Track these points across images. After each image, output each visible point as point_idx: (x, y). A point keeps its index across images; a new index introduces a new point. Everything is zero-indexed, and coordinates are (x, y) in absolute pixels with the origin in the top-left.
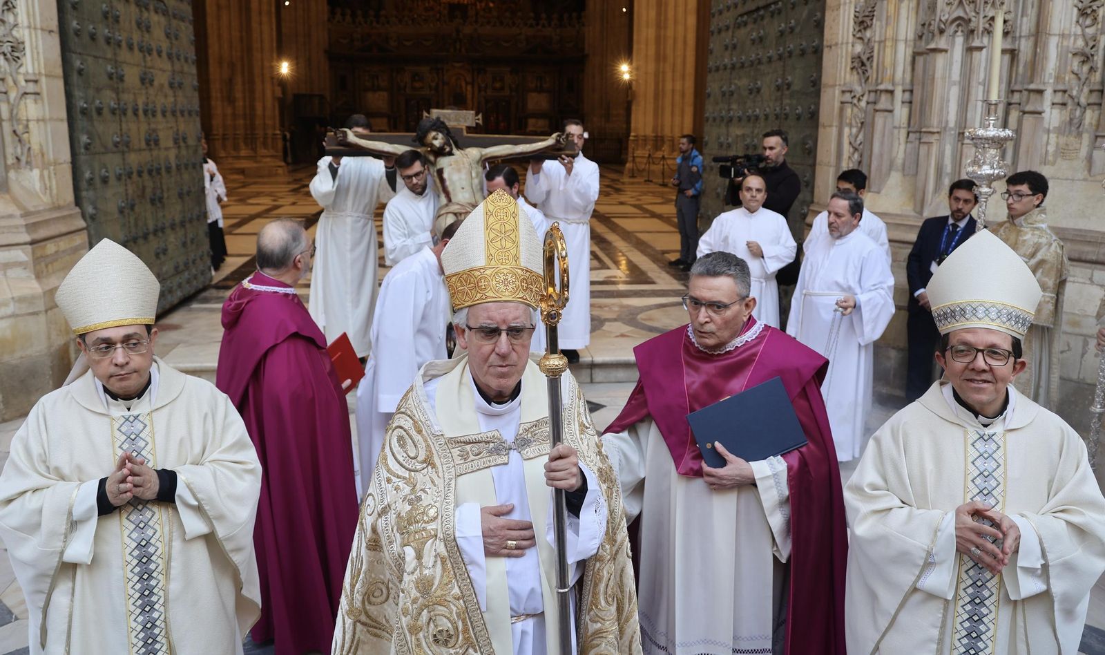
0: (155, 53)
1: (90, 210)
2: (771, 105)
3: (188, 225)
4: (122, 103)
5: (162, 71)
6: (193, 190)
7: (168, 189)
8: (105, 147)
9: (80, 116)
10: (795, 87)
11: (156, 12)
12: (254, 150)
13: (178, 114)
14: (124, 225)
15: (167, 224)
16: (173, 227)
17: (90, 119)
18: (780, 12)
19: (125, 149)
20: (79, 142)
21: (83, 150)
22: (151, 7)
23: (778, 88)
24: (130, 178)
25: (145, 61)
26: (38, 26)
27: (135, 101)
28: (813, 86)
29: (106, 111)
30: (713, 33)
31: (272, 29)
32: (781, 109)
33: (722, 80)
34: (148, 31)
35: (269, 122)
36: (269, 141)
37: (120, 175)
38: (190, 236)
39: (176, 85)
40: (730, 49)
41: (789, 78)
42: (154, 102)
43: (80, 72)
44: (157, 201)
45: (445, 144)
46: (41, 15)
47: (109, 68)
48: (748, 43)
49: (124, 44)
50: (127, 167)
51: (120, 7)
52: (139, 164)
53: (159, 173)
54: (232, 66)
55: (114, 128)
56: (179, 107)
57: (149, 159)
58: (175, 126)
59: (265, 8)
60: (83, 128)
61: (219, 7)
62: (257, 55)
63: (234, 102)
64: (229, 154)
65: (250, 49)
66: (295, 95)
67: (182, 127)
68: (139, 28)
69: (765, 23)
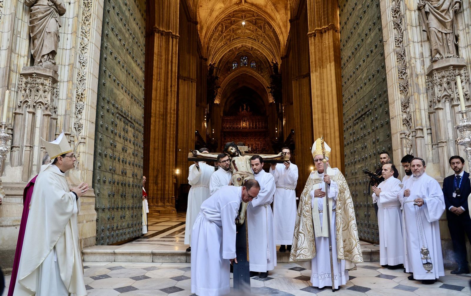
0: (128, 141)
1: (97, 191)
2: (372, 151)
3: (134, 209)
4: (114, 156)
5: (131, 149)
7: (128, 193)
8: (106, 170)
9: (98, 155)
10: (380, 140)
11: (131, 127)
12: (164, 203)
13: (135, 166)
14: (109, 202)
15: (126, 207)
16: (128, 208)
17: (102, 158)
18: (371, 113)
19: (114, 173)
20: (97, 165)
21: (98, 168)
22: (129, 125)
23: (374, 143)
24: (114, 184)
25: (124, 143)
26: (89, 120)
27: (119, 156)
28: (388, 137)
29: (108, 156)
30: (345, 131)
31: (174, 157)
32: (376, 151)
33: (350, 148)
34: (127, 133)
35: (171, 193)
36: (170, 200)
37: (111, 181)
38: (135, 214)
39: (135, 155)
40: (352, 134)
41: (378, 137)
42: (126, 159)
43: (101, 140)
44: (123, 196)
45: (236, 152)
46: (90, 116)
47: (111, 141)
48: (360, 129)
49: (117, 134)
50: (113, 180)
51: (118, 121)
52: (118, 180)
53: (125, 186)
54: (158, 171)
55: (110, 163)
56: (135, 163)
57: (122, 179)
58: (133, 169)
59: (171, 149)
60: (99, 160)
61: (155, 149)
62: (167, 167)
63: (158, 184)
64: (154, 204)
65: (165, 164)
66: (181, 184)
67: (136, 171)
68: (124, 131)
69: (365, 120)
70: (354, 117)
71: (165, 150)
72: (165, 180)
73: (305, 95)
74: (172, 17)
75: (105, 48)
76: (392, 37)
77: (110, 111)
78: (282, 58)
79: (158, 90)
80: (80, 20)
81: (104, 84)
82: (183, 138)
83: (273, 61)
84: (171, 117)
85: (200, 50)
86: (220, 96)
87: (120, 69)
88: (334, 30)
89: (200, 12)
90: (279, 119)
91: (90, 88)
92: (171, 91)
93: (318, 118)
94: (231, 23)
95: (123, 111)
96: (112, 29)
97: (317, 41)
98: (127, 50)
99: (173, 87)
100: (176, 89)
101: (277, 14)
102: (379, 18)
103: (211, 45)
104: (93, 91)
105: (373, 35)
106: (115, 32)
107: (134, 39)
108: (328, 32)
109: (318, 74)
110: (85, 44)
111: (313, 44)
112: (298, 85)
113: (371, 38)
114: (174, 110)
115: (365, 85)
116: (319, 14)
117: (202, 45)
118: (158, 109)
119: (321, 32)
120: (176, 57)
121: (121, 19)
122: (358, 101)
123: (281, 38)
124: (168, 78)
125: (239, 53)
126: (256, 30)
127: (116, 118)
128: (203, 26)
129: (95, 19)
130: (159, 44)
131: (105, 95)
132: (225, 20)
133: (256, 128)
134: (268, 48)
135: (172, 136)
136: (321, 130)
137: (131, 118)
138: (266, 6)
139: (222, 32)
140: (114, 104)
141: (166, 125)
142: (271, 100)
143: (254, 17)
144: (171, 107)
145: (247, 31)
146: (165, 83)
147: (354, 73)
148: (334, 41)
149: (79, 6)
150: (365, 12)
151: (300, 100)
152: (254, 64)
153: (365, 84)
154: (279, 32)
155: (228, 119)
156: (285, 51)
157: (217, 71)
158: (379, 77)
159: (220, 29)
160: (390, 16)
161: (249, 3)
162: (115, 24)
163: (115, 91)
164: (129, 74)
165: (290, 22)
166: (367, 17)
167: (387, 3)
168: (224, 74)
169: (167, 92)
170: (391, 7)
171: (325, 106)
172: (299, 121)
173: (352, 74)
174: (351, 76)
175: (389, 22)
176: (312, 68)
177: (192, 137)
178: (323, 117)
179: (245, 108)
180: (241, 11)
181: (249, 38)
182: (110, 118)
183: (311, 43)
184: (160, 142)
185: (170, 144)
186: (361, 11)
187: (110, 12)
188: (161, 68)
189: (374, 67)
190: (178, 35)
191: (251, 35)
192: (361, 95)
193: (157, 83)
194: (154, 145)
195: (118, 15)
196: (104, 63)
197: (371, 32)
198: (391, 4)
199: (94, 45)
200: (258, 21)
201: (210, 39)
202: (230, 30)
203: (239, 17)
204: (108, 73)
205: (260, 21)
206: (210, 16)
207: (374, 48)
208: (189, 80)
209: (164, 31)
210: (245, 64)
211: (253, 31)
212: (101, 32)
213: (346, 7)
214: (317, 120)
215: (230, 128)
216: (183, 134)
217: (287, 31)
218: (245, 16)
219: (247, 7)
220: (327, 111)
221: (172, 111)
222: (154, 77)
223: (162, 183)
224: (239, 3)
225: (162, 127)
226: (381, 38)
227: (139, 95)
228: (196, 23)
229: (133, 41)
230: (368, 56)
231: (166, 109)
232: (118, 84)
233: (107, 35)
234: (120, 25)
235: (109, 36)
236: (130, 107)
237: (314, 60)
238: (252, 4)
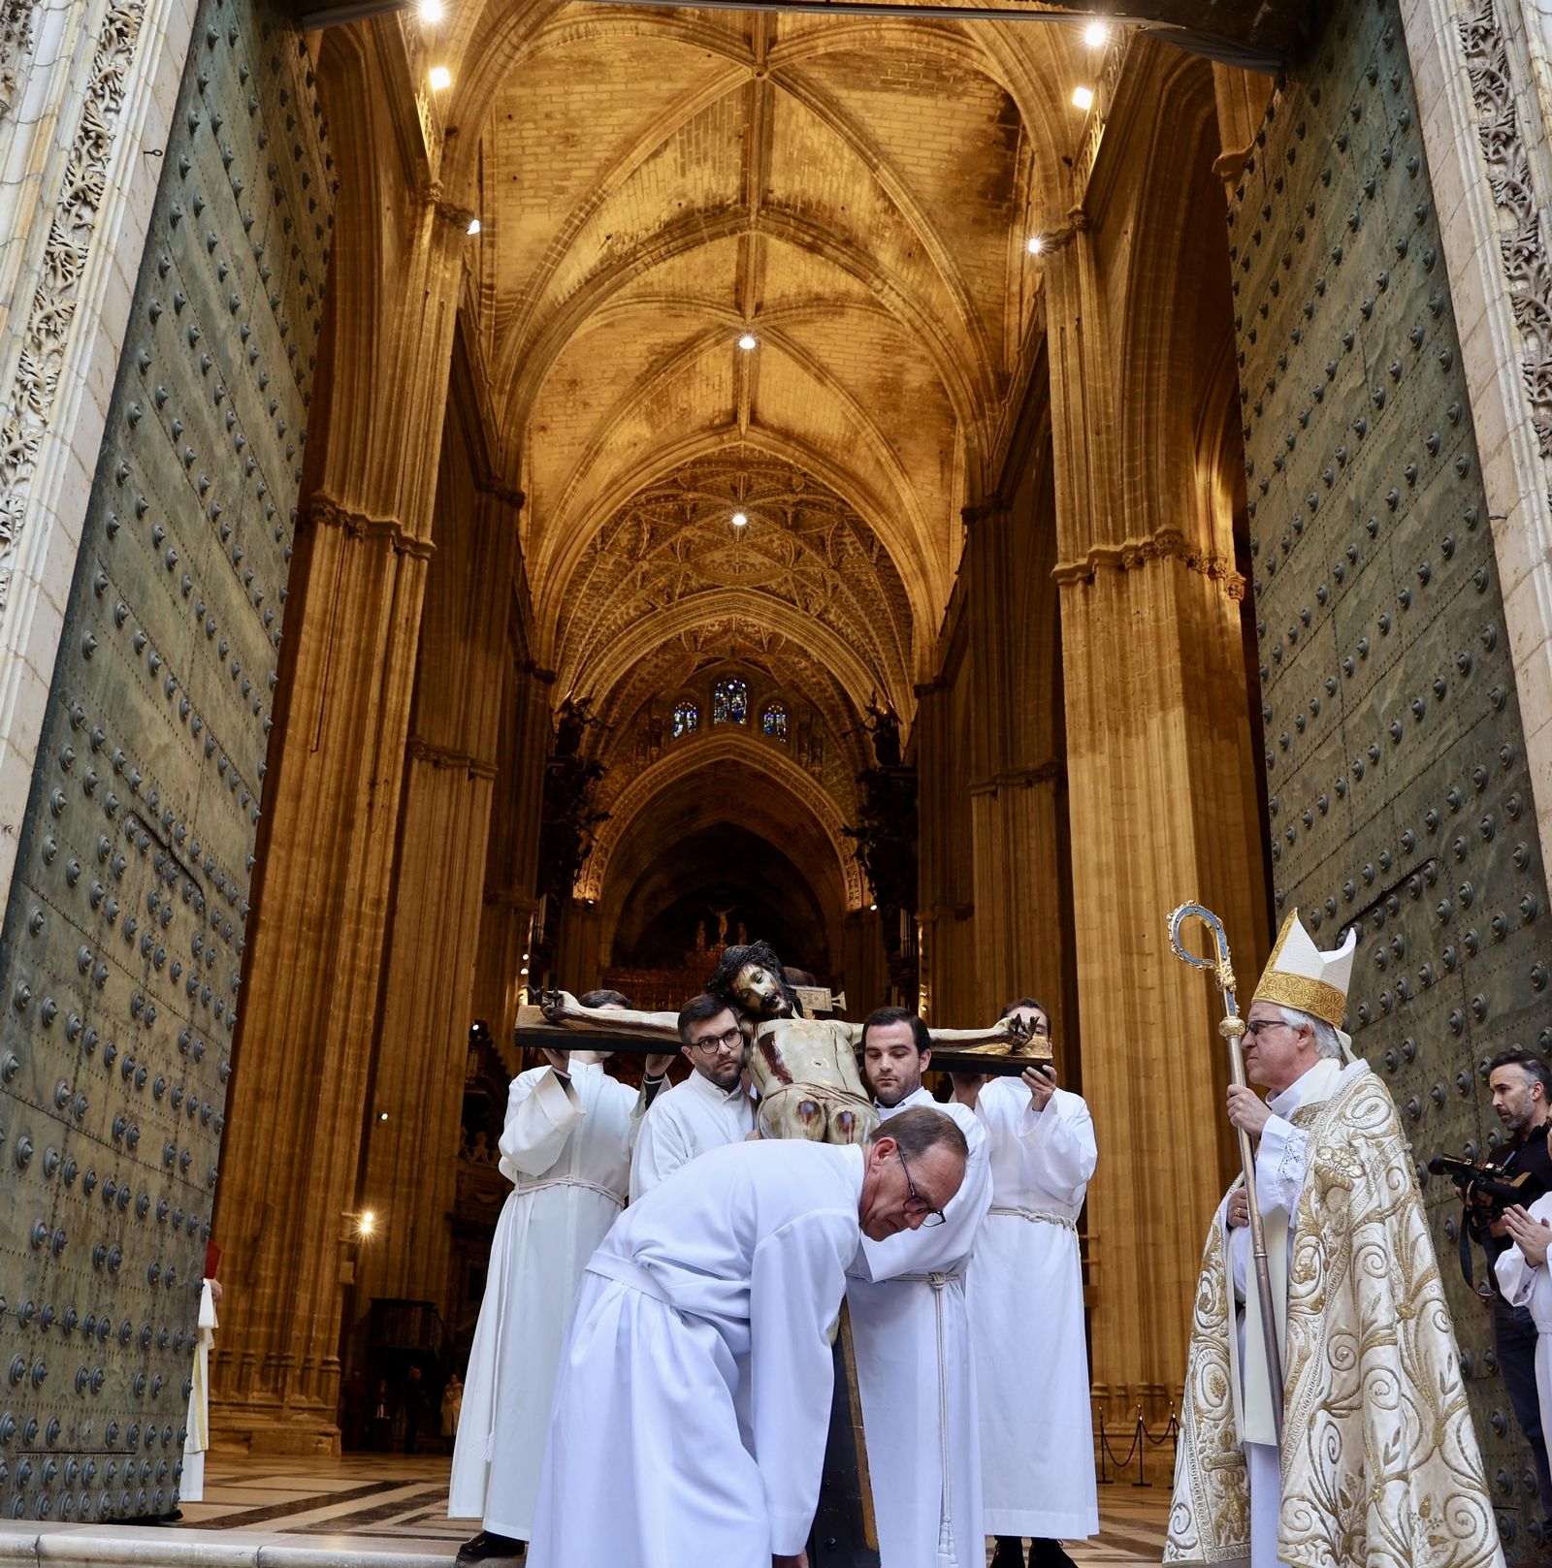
0: (167, 972)
2: (1447, 1072)
3: (153, 1352)
4: (89, 1032)
5: (172, 1014)
6: (179, 1282)
7: (132, 1254)
8: (40, 1097)
9: (11, 1009)
11: (186, 901)
12: (278, 1392)
13: (183, 1110)
14: (32, 1279)
15: (113, 1329)
16: (124, 1338)
17: (28, 1027)
18: (1432, 880)
19: (74, 1122)
22: (179, 888)
23: (1458, 1029)
24: (69, 1184)
25: (147, 977)
27: (113, 1039)
29: (57, 1024)
32: (1471, 1072)
34: (164, 926)
35: (319, 1335)
36: (314, 1375)
37: (53, 1166)
38: (153, 1378)
39: (191, 1051)
41: (1480, 997)
42: (144, 1063)
43: (34, 927)
44: (107, 1266)
47: (84, 949)
48: (1372, 968)
49: (119, 922)
50: (69, 1160)
51: (128, 856)
52: (92, 1166)
53: (122, 1209)
54: (264, 1212)
55: (63, 1066)
56: (187, 1095)
57: (111, 1168)
58: (172, 1127)
59: (345, 1102)
60: (11, 1036)
61: (258, 1095)
62: (315, 1194)
63: (255, 1285)
64: (226, 1396)
65: (303, 1181)
66: (375, 1302)
67: (185, 1139)
68: (151, 912)
69: (1403, 916)
70: (1340, 909)
71: (314, 1103)
72: (295, 1266)
73: (1034, 868)
74: (405, 457)
75: (114, 481)
76: (1534, 496)
77: (97, 791)
78: (919, 691)
79: (307, 799)
80: (20, 327)
81: (88, 652)
82: (407, 1054)
83: (874, 702)
84: (357, 935)
85: (522, 630)
86: (601, 865)
87: (168, 600)
88: (1180, 557)
89: (536, 453)
90: (895, 991)
91: (22, 652)
92: (371, 805)
93: (1105, 980)
94: (681, 517)
95: (161, 810)
96: (160, 402)
97: (1098, 603)
98: (215, 516)
99: (381, 789)
100: (396, 800)
101: (901, 483)
102: (1462, 417)
103: (575, 612)
104: (34, 670)
105: (1427, 499)
106: (170, 417)
107: (249, 472)
108: (1154, 568)
109: (1103, 760)
110: (28, 439)
111: (1080, 619)
112: (998, 819)
113: (1418, 517)
114: (377, 903)
115: (1397, 741)
116: (1111, 481)
117: (536, 608)
118: (295, 891)
119: (1119, 566)
120: (408, 646)
121: (205, 369)
122: (1356, 827)
123: (916, 594)
124: (359, 743)
125: (709, 662)
126: (799, 554)
127: (123, 838)
128: (543, 520)
129: (88, 333)
130: (330, 573)
131: (86, 705)
132: (650, 498)
134: (852, 644)
135: (352, 1033)
136: (1119, 1039)
137: (194, 858)
138: (849, 447)
139: (633, 554)
140: (122, 764)
141: (329, 977)
142: (859, 896)
143: (793, 491)
144: (362, 887)
145: (756, 558)
146: (342, 762)
147: (1332, 691)
148: (1180, 610)
149: (26, 264)
150: (1380, 402)
151: (1008, 890)
152: (781, 719)
153: (1397, 737)
154: (908, 570)
155: (633, 985)
156: (935, 657)
157: (597, 742)
158: (1470, 693)
159: (624, 538)
160: (1516, 400)
161: (772, 428)
162: (176, 380)
163: (136, 697)
164: (210, 634)
165: (965, 522)
166: (1391, 422)
167: (1497, 346)
168: (630, 760)
169: (351, 808)
170: (1520, 360)
171: (1138, 918)
173: (1321, 694)
174: (1315, 711)
175: (1516, 428)
176: (1076, 732)
177: (455, 1055)
178: (1128, 972)
179: (723, 929)
180: (732, 464)
181: (761, 588)
182: (91, 827)
183: (1072, 615)
184: (292, 1060)
185: (340, 1073)
186: (1361, 400)
187: (161, 319)
188: (328, 693)
189: (1438, 654)
190: (426, 539)
191: (772, 577)
192: (1372, 796)
193: (304, 764)
194: (259, 1079)
195: (192, 345)
196: (98, 549)
197: (1419, 487)
198: (1517, 347)
199: (67, 449)
200: (807, 512)
201: (575, 583)
202: (673, 549)
203: (718, 491)
204: (113, 602)
205: (820, 515)
206: (583, 475)
207: (1437, 556)
208: (461, 767)
209: (363, 518)
210: (736, 716)
211: (781, 559)
212: (107, 401)
213: (1279, 392)
214: (1097, 987)
216: (409, 1037)
217: (947, 565)
218: (749, 489)
219: (760, 444)
220: (1150, 945)
221: (366, 909)
222: (290, 731)
223: (277, 1279)
224: (722, 425)
225: (307, 981)
226: (1474, 507)
227: (241, 750)
228: (517, 500)
229: (243, 483)
230: (1406, 603)
231: (339, 892)
232: (153, 670)
233: (133, 421)
234: (197, 392)
235: (140, 424)
236: (193, 796)
237: (1083, 694)
238: (786, 435)
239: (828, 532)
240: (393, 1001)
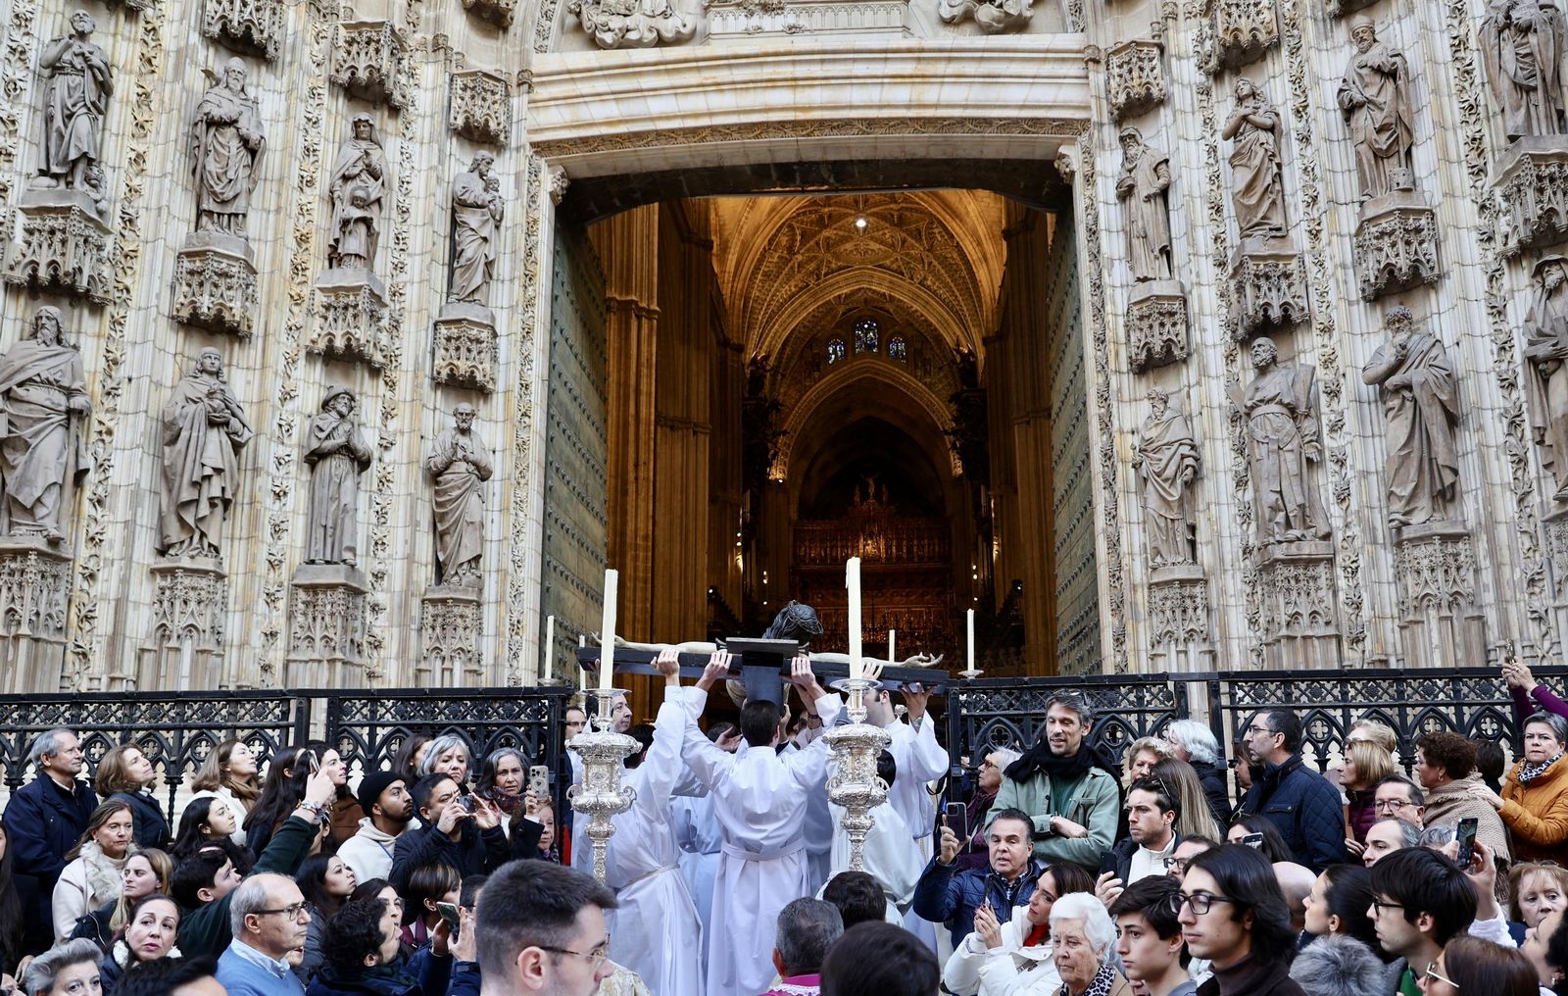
51: (567, 655)
74: (636, 252)
75: (548, 517)
77: (556, 639)
78: (985, 341)
80: (513, 481)
81: (548, 590)
82: (670, 612)
83: (960, 345)
84: (636, 558)
85: (720, 322)
86: (786, 459)
87: (569, 545)
90: (980, 538)
91: (531, 607)
92: (636, 478)
94: (822, 223)
95: (575, 630)
96: (557, 470)
98: (579, 494)
99: (642, 468)
100: (651, 474)
103: (755, 293)
104: (535, 610)
106: (561, 472)
110: (521, 524)
112: (1031, 439)
114: (646, 537)
117: (727, 304)
120: (649, 376)
121: (569, 437)
123: (982, 274)
125: (850, 310)
126: (904, 241)
127: (565, 650)
129: (534, 470)
131: (550, 610)
132: (800, 214)
133: (910, 560)
135: (639, 616)
139: (790, 249)
140: (562, 623)
142: (958, 466)
143: (896, 203)
144: (636, 529)
145: (875, 246)
146: (617, 454)
149: (510, 452)
152: (902, 346)
154: (975, 258)
155: (813, 531)
156: (995, 321)
157: (776, 381)
159: (784, 240)
162: (561, 454)
163: (563, 593)
164: (583, 544)
165: (1006, 238)
168: (800, 382)
169: (625, 482)
172: (1036, 554)
177: (699, 610)
179: (872, 490)
181: (879, 266)
182: (556, 653)
187: (554, 437)
189: (1086, 544)
190: (655, 307)
191: (886, 258)
195: (564, 433)
196: (548, 549)
199: (533, 520)
200: (907, 214)
201: (752, 279)
202: (817, 244)
203: (846, 205)
204: (553, 564)
205: (916, 216)
208: (687, 428)
209: (616, 299)
210: (870, 347)
211: (892, 246)
212: (543, 489)
215: (823, 561)
216: (670, 601)
217: (998, 257)
218: (866, 201)
221: (640, 541)
228: (708, 245)
229: (586, 469)
231: (623, 534)
232: (567, 578)
234: (568, 450)
235: (553, 487)
236: (584, 616)
239: (922, 225)
240: (659, 580)
